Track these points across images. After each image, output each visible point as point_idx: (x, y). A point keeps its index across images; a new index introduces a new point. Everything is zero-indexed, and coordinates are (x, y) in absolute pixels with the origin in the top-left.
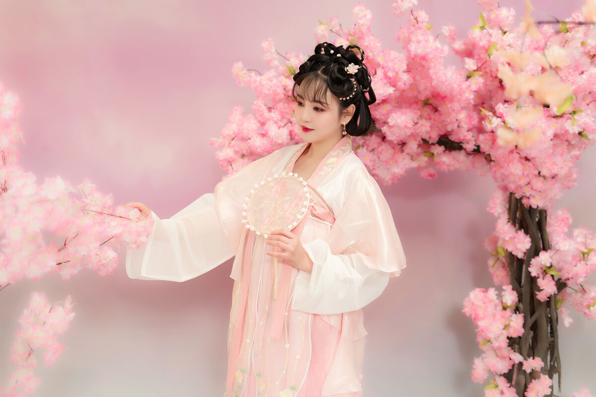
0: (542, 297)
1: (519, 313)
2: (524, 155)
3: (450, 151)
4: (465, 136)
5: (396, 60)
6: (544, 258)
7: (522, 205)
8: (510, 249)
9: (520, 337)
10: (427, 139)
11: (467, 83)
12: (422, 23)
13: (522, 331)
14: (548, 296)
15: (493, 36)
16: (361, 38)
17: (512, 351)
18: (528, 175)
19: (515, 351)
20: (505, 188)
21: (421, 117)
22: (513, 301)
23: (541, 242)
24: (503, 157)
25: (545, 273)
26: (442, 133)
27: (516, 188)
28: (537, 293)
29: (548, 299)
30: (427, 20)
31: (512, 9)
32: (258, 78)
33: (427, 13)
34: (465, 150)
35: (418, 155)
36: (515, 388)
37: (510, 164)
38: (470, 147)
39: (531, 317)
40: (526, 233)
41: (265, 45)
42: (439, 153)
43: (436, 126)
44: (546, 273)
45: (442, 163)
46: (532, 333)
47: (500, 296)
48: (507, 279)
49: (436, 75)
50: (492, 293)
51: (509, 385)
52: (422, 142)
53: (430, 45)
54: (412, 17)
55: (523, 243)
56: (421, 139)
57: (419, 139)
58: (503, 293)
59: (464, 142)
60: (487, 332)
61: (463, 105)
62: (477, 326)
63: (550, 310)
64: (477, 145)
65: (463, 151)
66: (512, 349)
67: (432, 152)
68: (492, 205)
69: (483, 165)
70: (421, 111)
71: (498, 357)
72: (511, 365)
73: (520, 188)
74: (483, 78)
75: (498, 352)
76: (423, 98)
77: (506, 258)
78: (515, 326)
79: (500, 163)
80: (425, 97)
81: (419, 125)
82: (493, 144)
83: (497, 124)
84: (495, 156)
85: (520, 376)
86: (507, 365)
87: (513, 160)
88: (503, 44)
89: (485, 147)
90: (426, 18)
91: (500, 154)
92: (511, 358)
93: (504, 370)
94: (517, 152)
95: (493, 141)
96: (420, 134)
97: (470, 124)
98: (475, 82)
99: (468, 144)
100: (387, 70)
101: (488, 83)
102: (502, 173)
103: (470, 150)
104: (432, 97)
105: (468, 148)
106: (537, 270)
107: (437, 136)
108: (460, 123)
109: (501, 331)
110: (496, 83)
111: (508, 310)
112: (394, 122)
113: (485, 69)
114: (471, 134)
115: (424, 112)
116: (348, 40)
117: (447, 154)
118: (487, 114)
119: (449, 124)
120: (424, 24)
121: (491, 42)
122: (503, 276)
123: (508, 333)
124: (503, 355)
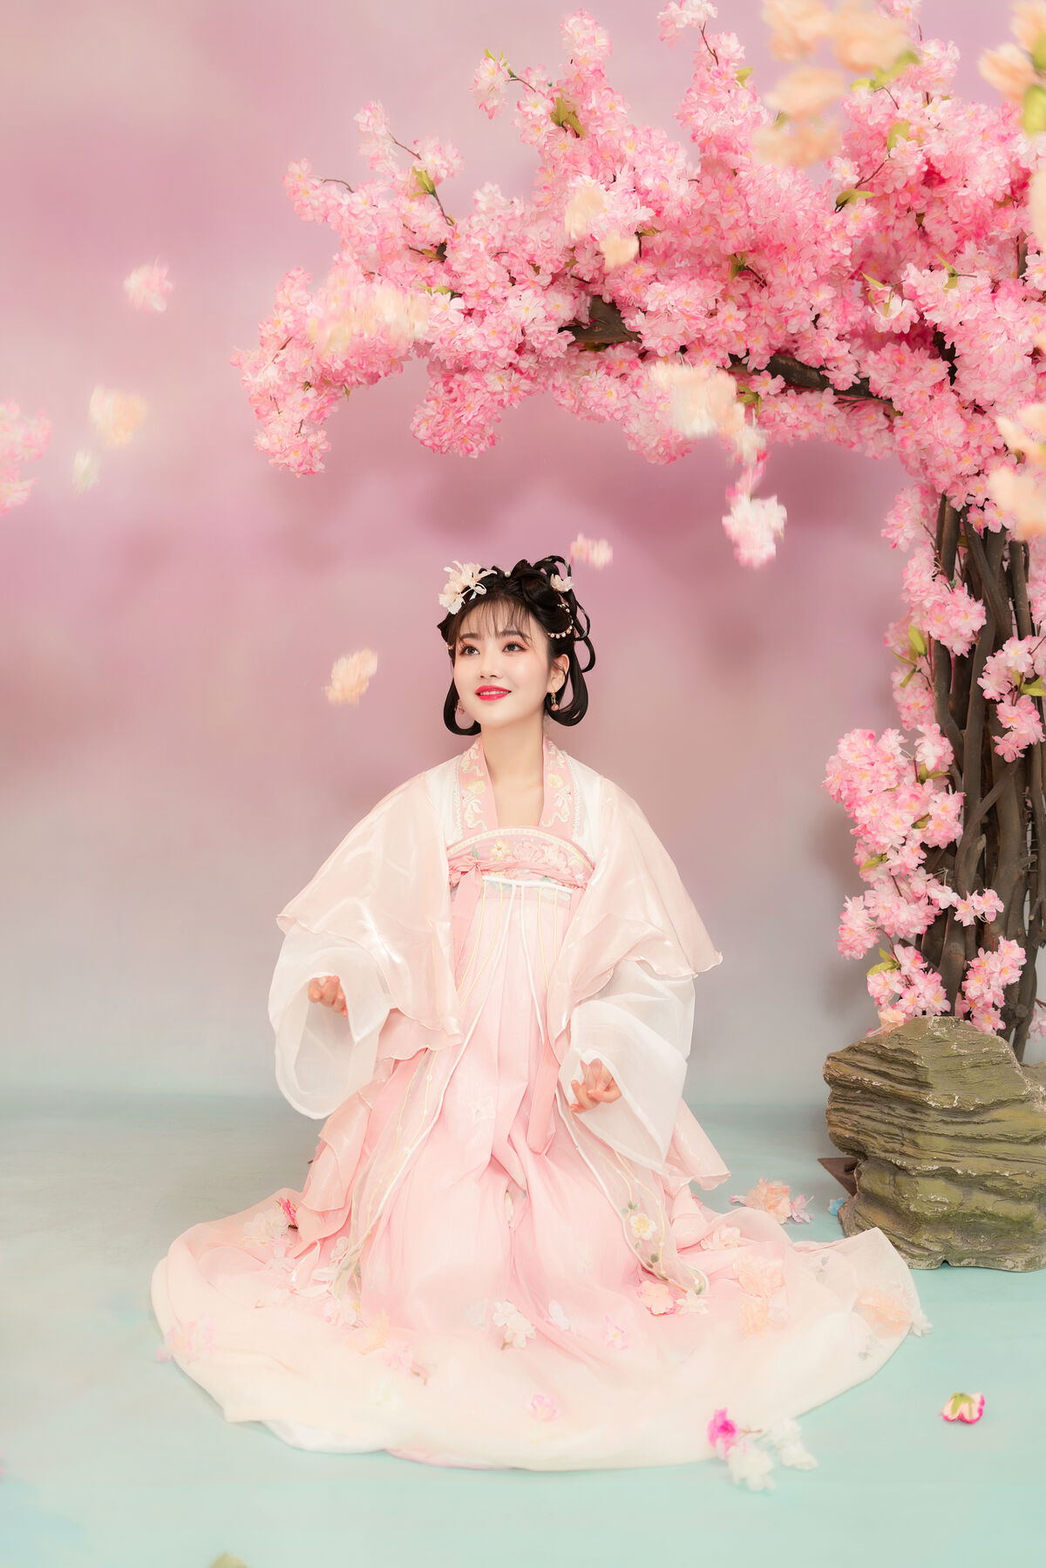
0: (1007, 748)
1: (953, 792)
2: (968, 396)
3: (799, 393)
4: (831, 350)
5: (664, 150)
6: (1015, 655)
7: (968, 525)
8: (935, 636)
9: (952, 846)
10: (741, 355)
11: (838, 218)
12: (727, 62)
13: (957, 831)
14: (1023, 747)
15: (903, 105)
16: (583, 92)
17: (935, 882)
18: (979, 448)
19: (942, 884)
20: (929, 491)
21: (725, 295)
22: (940, 759)
23: (1014, 621)
24: (919, 401)
25: (1016, 691)
26: (778, 344)
27: (954, 484)
28: (997, 739)
29: (1023, 756)
30: (740, 55)
31: (951, 44)
32: (346, 199)
33: (741, 42)
34: (832, 386)
36: (940, 974)
37: (935, 417)
38: (844, 376)
39: (983, 796)
40: (975, 593)
41: (362, 117)
42: (772, 393)
43: (763, 321)
44: (1021, 694)
45: (778, 418)
46: (982, 843)
47: (909, 748)
48: (931, 713)
49: (754, 182)
50: (891, 741)
51: (925, 965)
52: (729, 363)
53: (742, 112)
54: (704, 47)
55: (966, 615)
56: (727, 356)
57: (722, 354)
58: (917, 742)
59: (830, 365)
60: (873, 832)
61: (824, 270)
62: (853, 821)
63: (1030, 791)
64: (862, 376)
65: (829, 391)
66: (935, 877)
67: (754, 391)
68: (891, 521)
69: (879, 431)
70: (726, 285)
71: (901, 895)
72: (933, 917)
73: (961, 484)
74: (875, 207)
75: (903, 886)
76: (731, 251)
77: (928, 656)
78: (938, 815)
79: (914, 417)
80: (735, 249)
81: (720, 316)
82: (899, 370)
83: (902, 313)
84: (899, 401)
85: (952, 944)
86: (922, 914)
87: (942, 407)
88: (925, 123)
89: (880, 382)
90: (738, 51)
91: (912, 394)
92: (933, 897)
93: (914, 925)
94: (953, 391)
95: (898, 365)
96: (724, 339)
97: (845, 323)
98: (856, 217)
99: (839, 370)
100: (640, 173)
101: (891, 222)
102: (918, 443)
103: (845, 387)
104: (751, 249)
105: (839, 381)
106: (998, 685)
107: (765, 349)
108: (818, 316)
109: (909, 831)
110: (909, 223)
111: (929, 782)
112: (656, 303)
113: (883, 186)
114: (847, 346)
115: (735, 286)
116: (552, 99)
117: (792, 396)
118: (880, 289)
119: (793, 316)
120: (732, 64)
121: (898, 118)
122: (923, 707)
123: (924, 836)
124: (913, 893)
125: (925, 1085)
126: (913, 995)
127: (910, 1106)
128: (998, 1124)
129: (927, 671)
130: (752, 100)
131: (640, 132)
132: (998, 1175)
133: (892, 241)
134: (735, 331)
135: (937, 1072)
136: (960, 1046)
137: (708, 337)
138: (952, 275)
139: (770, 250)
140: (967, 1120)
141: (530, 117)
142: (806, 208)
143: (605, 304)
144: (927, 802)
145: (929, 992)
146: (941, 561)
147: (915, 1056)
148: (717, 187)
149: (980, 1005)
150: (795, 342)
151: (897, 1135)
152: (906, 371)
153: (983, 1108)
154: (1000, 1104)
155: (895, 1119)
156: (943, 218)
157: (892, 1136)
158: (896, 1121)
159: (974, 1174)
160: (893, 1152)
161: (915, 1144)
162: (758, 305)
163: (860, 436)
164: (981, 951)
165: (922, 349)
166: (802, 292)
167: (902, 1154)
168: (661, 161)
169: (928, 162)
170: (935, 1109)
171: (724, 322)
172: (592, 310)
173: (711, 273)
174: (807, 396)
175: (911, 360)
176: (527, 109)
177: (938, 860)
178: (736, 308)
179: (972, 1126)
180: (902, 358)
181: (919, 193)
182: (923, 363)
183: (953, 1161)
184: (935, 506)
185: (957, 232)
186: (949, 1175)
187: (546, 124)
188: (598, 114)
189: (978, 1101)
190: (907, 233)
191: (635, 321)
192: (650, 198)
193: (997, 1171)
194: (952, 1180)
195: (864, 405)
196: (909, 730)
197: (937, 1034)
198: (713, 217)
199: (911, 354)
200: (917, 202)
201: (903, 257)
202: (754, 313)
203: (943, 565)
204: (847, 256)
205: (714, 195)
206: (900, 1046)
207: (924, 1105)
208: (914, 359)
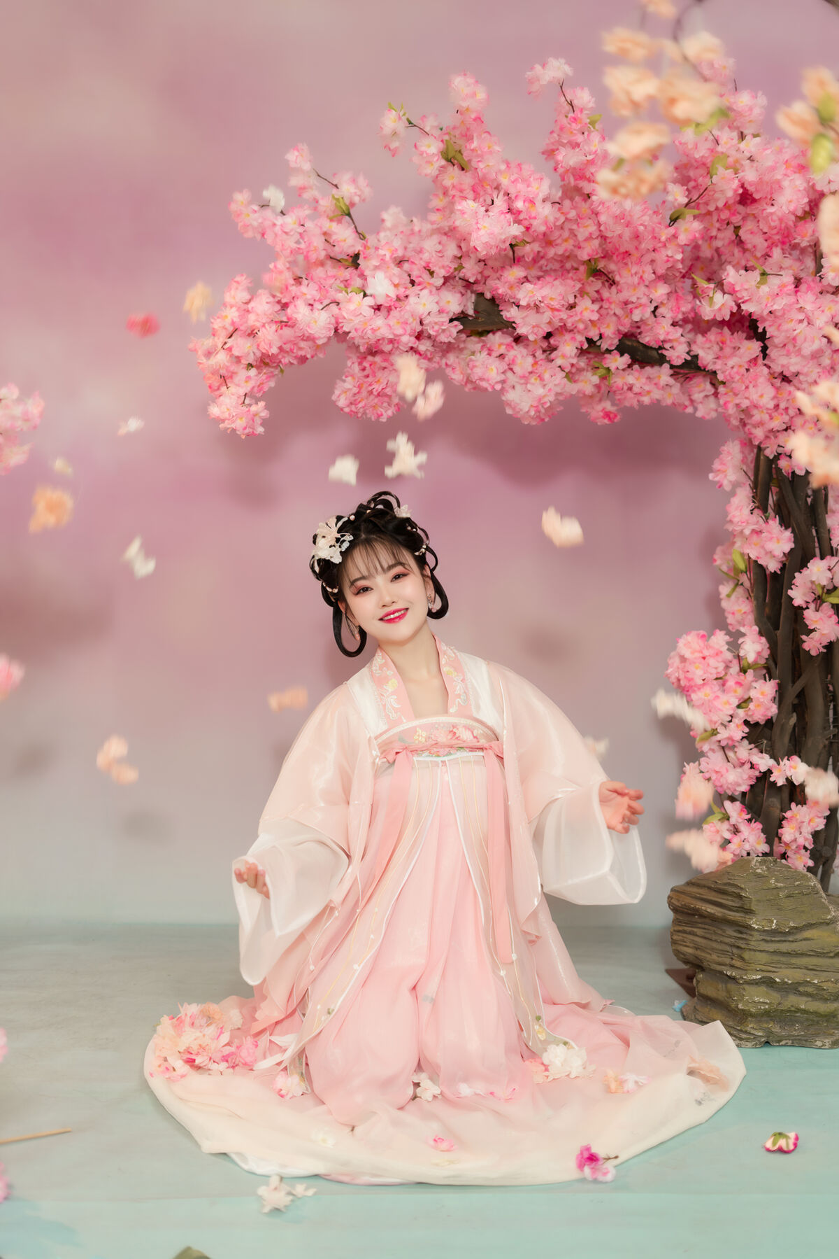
0: (813, 645)
1: (770, 680)
2: (777, 369)
3: (642, 367)
4: (668, 334)
5: (532, 179)
6: (818, 571)
7: (779, 470)
8: (753, 557)
9: (769, 722)
10: (596, 338)
11: (671, 230)
12: (581, 110)
13: (773, 710)
14: (825, 643)
15: (722, 142)
16: (468, 137)
17: (755, 751)
18: (787, 409)
19: (762, 752)
20: (747, 443)
21: (582, 292)
22: (759, 653)
23: (817, 545)
24: (737, 373)
25: (819, 600)
26: (625, 329)
27: (767, 437)
28: (804, 637)
29: (825, 651)
30: (591, 104)
31: (760, 94)
32: (279, 221)
33: (592, 95)
34: (669, 362)
35: (580, 370)
36: (761, 823)
37: (751, 386)
38: (678, 354)
39: (794, 682)
40: (785, 523)
42: (621, 368)
43: (613, 312)
44: (823, 602)
45: (625, 388)
46: (793, 720)
47: (734, 646)
48: (751, 618)
49: (603, 203)
50: (720, 639)
52: (586, 346)
53: (594, 149)
54: (563, 99)
55: (778, 540)
56: (584, 339)
57: (581, 338)
58: (740, 641)
59: (667, 346)
61: (661, 271)
63: (831, 678)
64: (692, 353)
65: (666, 366)
66: (756, 747)
67: (606, 366)
68: (717, 467)
69: (706, 396)
70: (583, 284)
71: (729, 761)
72: (755, 778)
73: (773, 438)
74: (702, 221)
75: (731, 754)
76: (586, 258)
77: (748, 573)
78: (757, 698)
79: (734, 385)
80: (589, 255)
81: (578, 309)
82: (721, 349)
83: (723, 304)
84: (723, 372)
85: (770, 800)
86: (745, 776)
87: (756, 378)
88: (739, 156)
89: (707, 358)
90: (590, 102)
91: (732, 368)
92: (754, 763)
93: (739, 785)
94: (765, 365)
95: (721, 345)
96: (581, 326)
97: (678, 313)
98: (686, 230)
99: (674, 349)
100: (513, 198)
101: (714, 233)
102: (738, 405)
103: (678, 362)
104: (602, 255)
105: (674, 358)
106: (804, 595)
107: (614, 333)
108: (656, 308)
109: (734, 711)
110: (729, 234)
111: (750, 672)
112: (527, 299)
113: (707, 205)
114: (679, 331)
115: (590, 285)
116: (442, 141)
117: (637, 370)
118: (706, 286)
119: (636, 308)
120: (585, 112)
121: (717, 152)
122: (745, 613)
123: (747, 715)
124: (739, 759)
125: (749, 912)
126: (739, 840)
127: (737, 928)
128: (808, 942)
129: (747, 584)
130: (601, 140)
131: (512, 165)
132: (809, 982)
133: (714, 248)
134: (590, 320)
135: (759, 901)
136: (777, 881)
137: (569, 325)
138: (763, 274)
139: (617, 256)
140: (783, 939)
141: (425, 155)
142: (646, 224)
143: (487, 299)
144: (750, 687)
145: (752, 838)
146: (758, 498)
147: (742, 889)
148: (574, 208)
149: (794, 847)
150: (639, 327)
151: (728, 952)
152: (728, 350)
153: (797, 929)
154: (810, 926)
155: (727, 939)
156: (755, 230)
157: (724, 952)
158: (727, 940)
159: (790, 982)
160: (725, 965)
161: (742, 959)
162: (608, 300)
163: (692, 401)
164: (793, 805)
165: (740, 332)
166: (643, 289)
167: (732, 966)
168: (529, 189)
169: (743, 186)
170: (757, 930)
171: (581, 313)
172: (476, 305)
173: (571, 275)
174: (648, 369)
175: (731, 341)
176: (423, 149)
177: (758, 733)
178: (591, 302)
179: (788, 944)
180: (724, 339)
181: (735, 210)
182: (741, 343)
183: (774, 972)
184: (752, 455)
185: (766, 240)
186: (769, 983)
187: (437, 160)
188: (479, 152)
189: (792, 924)
190: (727, 241)
191: (510, 313)
192: (521, 217)
193: (808, 980)
194: (772, 987)
195: (694, 376)
196: (734, 631)
197: (759, 871)
198: (571, 231)
199: (731, 336)
200: (734, 218)
201: (723, 261)
202: (606, 305)
203: (759, 501)
204: (678, 260)
205: (572, 214)
206: (729, 881)
207: (749, 928)
208: (733, 340)
